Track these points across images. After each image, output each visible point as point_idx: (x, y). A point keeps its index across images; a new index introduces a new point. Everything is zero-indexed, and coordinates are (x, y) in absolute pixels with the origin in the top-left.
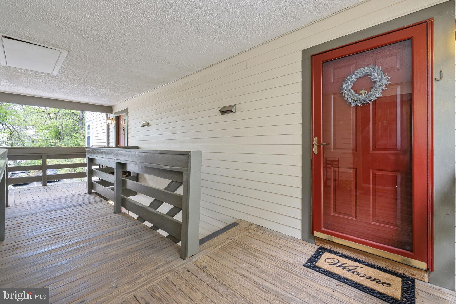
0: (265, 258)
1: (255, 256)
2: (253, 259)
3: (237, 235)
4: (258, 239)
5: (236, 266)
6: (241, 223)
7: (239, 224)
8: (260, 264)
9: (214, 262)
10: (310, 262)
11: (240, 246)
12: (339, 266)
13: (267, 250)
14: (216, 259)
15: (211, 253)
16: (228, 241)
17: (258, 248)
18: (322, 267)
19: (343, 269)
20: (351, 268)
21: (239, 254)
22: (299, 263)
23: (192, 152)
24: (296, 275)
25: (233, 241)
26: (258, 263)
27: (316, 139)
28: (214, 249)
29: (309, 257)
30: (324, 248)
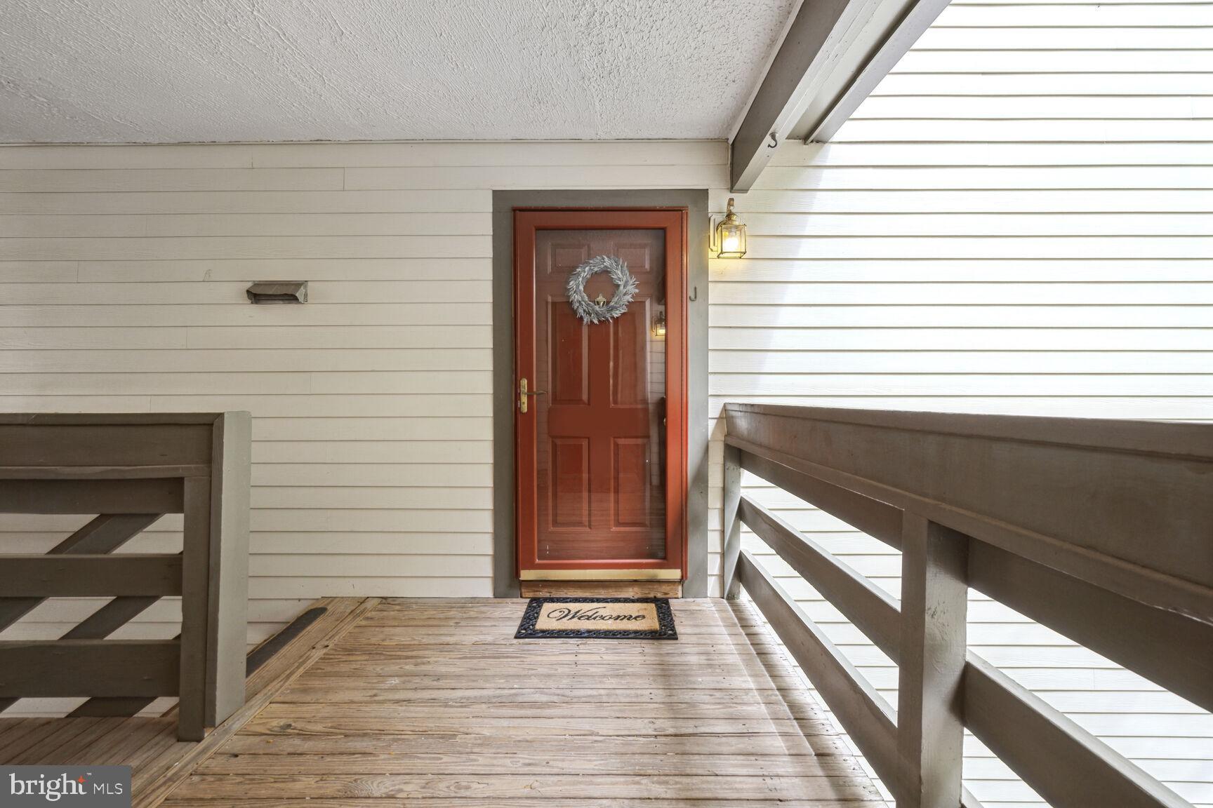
0: (433, 653)
1: (407, 657)
2: (406, 664)
3: (337, 633)
4: (396, 624)
5: (374, 692)
6: (332, 604)
7: (328, 608)
8: (428, 668)
9: (305, 708)
10: (525, 629)
11: (360, 653)
12: (573, 617)
13: (430, 637)
14: (308, 698)
15: (282, 693)
16: (318, 654)
17: (405, 640)
18: (547, 628)
19: (579, 619)
20: (590, 614)
21: (367, 669)
22: (506, 637)
23: (226, 416)
24: (507, 657)
25: (333, 649)
26: (423, 668)
27: (524, 382)
28: (284, 683)
29: (518, 623)
30: (539, 598)
